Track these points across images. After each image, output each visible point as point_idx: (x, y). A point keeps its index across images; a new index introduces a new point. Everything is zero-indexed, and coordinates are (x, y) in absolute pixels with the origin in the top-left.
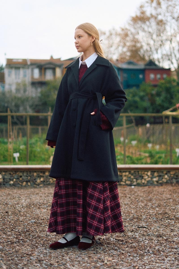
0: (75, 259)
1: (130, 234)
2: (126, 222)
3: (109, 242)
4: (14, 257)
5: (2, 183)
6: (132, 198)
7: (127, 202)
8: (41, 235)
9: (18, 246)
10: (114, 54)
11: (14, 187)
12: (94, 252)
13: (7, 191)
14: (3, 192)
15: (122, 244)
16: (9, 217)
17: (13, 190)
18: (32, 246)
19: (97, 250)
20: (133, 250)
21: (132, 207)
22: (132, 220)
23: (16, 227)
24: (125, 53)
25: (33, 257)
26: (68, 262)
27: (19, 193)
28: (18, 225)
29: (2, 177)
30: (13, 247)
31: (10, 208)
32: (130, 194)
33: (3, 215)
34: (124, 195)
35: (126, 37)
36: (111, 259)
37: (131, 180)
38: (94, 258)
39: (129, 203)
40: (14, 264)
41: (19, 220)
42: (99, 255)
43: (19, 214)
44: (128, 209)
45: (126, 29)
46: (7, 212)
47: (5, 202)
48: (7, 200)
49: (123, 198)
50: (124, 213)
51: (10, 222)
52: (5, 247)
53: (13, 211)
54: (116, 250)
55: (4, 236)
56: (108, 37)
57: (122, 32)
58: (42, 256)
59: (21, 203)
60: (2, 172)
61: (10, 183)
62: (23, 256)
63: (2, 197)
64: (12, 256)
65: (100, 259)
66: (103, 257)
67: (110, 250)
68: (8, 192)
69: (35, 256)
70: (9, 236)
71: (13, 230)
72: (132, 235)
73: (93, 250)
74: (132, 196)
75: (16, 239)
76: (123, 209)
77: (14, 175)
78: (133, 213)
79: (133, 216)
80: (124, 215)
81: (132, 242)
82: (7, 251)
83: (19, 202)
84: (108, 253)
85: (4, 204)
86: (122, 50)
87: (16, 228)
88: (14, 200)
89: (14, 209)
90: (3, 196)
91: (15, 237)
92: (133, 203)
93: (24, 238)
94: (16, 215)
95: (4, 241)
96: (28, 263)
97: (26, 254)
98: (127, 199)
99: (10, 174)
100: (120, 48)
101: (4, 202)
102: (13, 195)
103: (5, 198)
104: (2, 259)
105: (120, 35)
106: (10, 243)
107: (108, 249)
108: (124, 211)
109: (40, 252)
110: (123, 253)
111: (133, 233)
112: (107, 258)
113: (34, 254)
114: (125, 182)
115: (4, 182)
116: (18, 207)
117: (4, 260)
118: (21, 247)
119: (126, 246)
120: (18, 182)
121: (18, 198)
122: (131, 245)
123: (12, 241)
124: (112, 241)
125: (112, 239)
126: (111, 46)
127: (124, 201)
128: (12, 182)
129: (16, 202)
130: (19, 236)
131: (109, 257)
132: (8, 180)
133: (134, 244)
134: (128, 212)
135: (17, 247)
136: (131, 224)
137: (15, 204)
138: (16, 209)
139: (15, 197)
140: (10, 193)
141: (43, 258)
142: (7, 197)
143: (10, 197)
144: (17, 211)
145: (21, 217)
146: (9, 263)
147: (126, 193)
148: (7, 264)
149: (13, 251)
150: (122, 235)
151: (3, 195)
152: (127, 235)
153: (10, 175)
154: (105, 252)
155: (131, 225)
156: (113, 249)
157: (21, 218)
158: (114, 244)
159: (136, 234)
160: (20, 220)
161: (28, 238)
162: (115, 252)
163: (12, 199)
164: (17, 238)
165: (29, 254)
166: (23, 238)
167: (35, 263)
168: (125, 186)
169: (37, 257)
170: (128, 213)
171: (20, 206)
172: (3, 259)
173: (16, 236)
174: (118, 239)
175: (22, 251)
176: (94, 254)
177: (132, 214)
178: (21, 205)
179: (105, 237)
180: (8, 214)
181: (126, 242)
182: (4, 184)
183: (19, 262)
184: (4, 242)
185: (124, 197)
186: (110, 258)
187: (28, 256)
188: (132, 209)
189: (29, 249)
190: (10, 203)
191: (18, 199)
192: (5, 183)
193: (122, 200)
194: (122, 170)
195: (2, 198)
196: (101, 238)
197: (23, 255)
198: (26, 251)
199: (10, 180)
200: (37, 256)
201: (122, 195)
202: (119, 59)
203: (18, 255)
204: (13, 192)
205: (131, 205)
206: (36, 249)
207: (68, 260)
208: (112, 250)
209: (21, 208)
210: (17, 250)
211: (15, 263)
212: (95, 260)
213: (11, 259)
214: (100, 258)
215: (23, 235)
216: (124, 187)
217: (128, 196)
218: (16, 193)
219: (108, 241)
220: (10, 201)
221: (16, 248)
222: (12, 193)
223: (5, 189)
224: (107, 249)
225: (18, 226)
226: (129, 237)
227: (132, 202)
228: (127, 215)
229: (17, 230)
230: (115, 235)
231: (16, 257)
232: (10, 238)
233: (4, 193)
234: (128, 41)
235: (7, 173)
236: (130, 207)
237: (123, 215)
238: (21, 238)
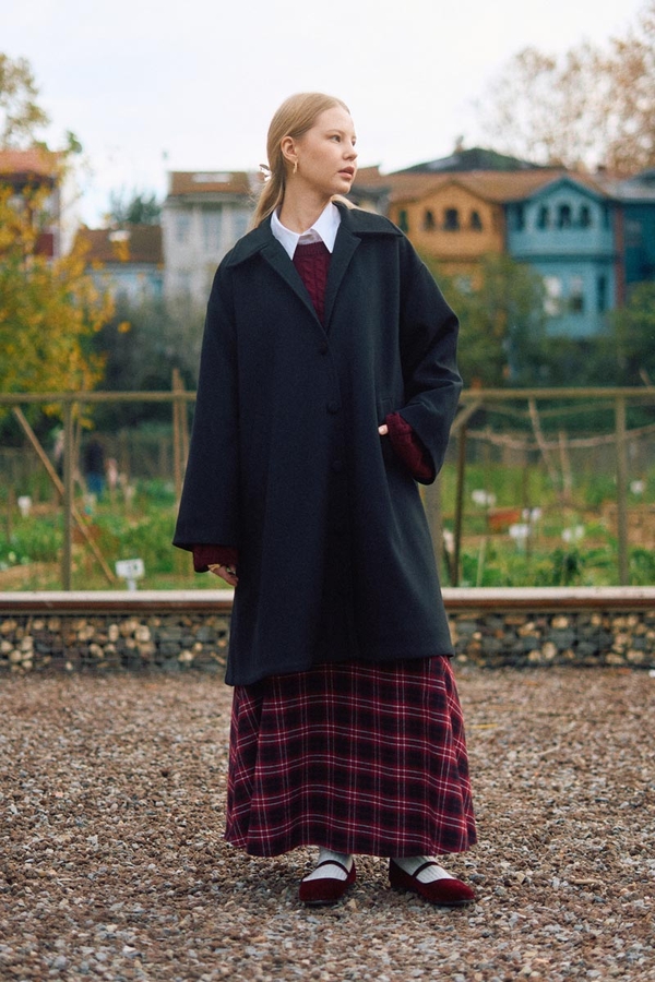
0: (411, 959)
1: (627, 861)
2: (616, 814)
3: (543, 893)
4: (183, 948)
5: (152, 660)
6: (646, 717)
7: (627, 735)
8: (290, 865)
9: (203, 905)
10: (589, 144)
11: (196, 673)
12: (485, 930)
13: (170, 689)
14: (156, 693)
15: (593, 902)
16: (174, 793)
17: (194, 687)
18: (255, 907)
19: (497, 923)
20: (635, 925)
21: (643, 754)
22: (640, 806)
23: (197, 831)
24: (630, 139)
25: (256, 947)
26: (386, 967)
27: (215, 699)
28: (205, 825)
29: (151, 638)
30: (182, 908)
31: (179, 756)
32: (641, 701)
33: (150, 784)
34: (618, 708)
35: (637, 78)
36: (545, 961)
37: (649, 647)
38: (484, 955)
39: (635, 738)
40: (184, 974)
41: (211, 803)
42: (502, 944)
43: (210, 782)
44: (629, 763)
45: (638, 45)
46: (165, 774)
47: (162, 734)
48: (168, 727)
49: (611, 718)
50: (612, 779)
51: (175, 813)
52: (152, 910)
53: (189, 767)
54: (566, 924)
55: (152, 866)
56: (565, 78)
57: (617, 59)
58: (289, 945)
59: (222, 739)
60: (149, 616)
61: (181, 658)
62: (217, 943)
63: (151, 712)
64: (176, 943)
65: (505, 959)
66: (517, 949)
67: (544, 925)
68: (172, 694)
69: (264, 945)
70: (171, 864)
71: (185, 844)
72: (636, 868)
73: (481, 924)
74: (646, 710)
75: (196, 879)
76: (607, 763)
77: (196, 628)
78: (647, 779)
79: (647, 790)
80: (612, 787)
81: (633, 895)
82: (161, 925)
83: (212, 732)
84: (537, 936)
85: (156, 739)
86: (620, 128)
87: (197, 835)
88: (194, 724)
89: (193, 762)
90: (153, 708)
91: (192, 871)
92: (648, 738)
93: (224, 876)
94: (200, 786)
95: (151, 884)
96: (235, 971)
97: (229, 935)
98: (630, 722)
99: (181, 624)
100: (613, 120)
101: (157, 735)
102: (193, 705)
103: (160, 716)
104: (140, 955)
105: (610, 68)
106: (172, 892)
107: (539, 920)
108: (612, 769)
109: (284, 927)
110: (594, 938)
111: (639, 857)
112: (534, 953)
113: (260, 938)
114: (624, 655)
115: (157, 654)
116: (209, 755)
117: (149, 959)
118: (213, 908)
119: (606, 910)
120: (213, 654)
121: (209, 717)
122: (629, 904)
123: (179, 885)
124: (556, 889)
125: (556, 881)
126: (579, 115)
127: (614, 729)
128: (188, 656)
129: (200, 735)
130: (208, 867)
131: (539, 950)
132: (176, 648)
133: (639, 903)
134: (628, 773)
135: (200, 908)
136: (635, 821)
137: (197, 741)
138: (199, 761)
139: (198, 713)
140: (181, 697)
141: (293, 952)
142: (169, 712)
143: (178, 714)
144: (203, 768)
145: (216, 792)
146: (165, 968)
147: (625, 700)
148: (158, 974)
149: (183, 923)
150: (595, 866)
151: (154, 704)
152: (615, 867)
153: (179, 628)
154: (525, 932)
155: (635, 825)
156: (557, 920)
157: (216, 796)
158: (561, 900)
159: (649, 861)
160: (214, 806)
161: (240, 875)
162: (567, 931)
163: (188, 723)
164: (198, 874)
165: (241, 935)
166: (222, 873)
167: (260, 970)
168: (621, 671)
169: (270, 949)
170: (628, 778)
171: (217, 749)
172: (143, 954)
173: (194, 868)
174: (579, 881)
175: (215, 925)
176: (485, 936)
177: (643, 782)
178: (219, 745)
179: (531, 873)
180: (169, 780)
181: (610, 894)
182: (159, 664)
183: (203, 964)
184: (151, 888)
185: (618, 716)
186: (542, 954)
187: (237, 944)
188: (645, 764)
189: (241, 919)
190: (179, 738)
191: (208, 721)
192: (161, 659)
193: (607, 726)
194: (612, 610)
195: (149, 718)
196: (515, 878)
197: (220, 940)
198: (231, 924)
199: (183, 646)
200: (269, 945)
201: (610, 707)
202: (608, 163)
203: (199, 940)
204: (190, 692)
205: (639, 748)
206: (267, 916)
207: (387, 959)
208: (554, 924)
209: (220, 758)
210: (196, 921)
211: (189, 971)
212: (485, 961)
213: (175, 956)
214: (506, 954)
215: (221, 862)
216: (619, 675)
217: (632, 709)
218: (204, 698)
219: (541, 890)
220: (179, 729)
221: (196, 912)
222: (187, 698)
223: (164, 683)
224: (536, 922)
225: (204, 829)
226: (624, 872)
227: (644, 736)
228: (623, 786)
229: (200, 844)
230: (570, 865)
231: (193, 948)
232: (173, 873)
233: (159, 697)
234: (642, 93)
235: (171, 622)
236: (634, 756)
237: (607, 786)
238: (216, 874)
